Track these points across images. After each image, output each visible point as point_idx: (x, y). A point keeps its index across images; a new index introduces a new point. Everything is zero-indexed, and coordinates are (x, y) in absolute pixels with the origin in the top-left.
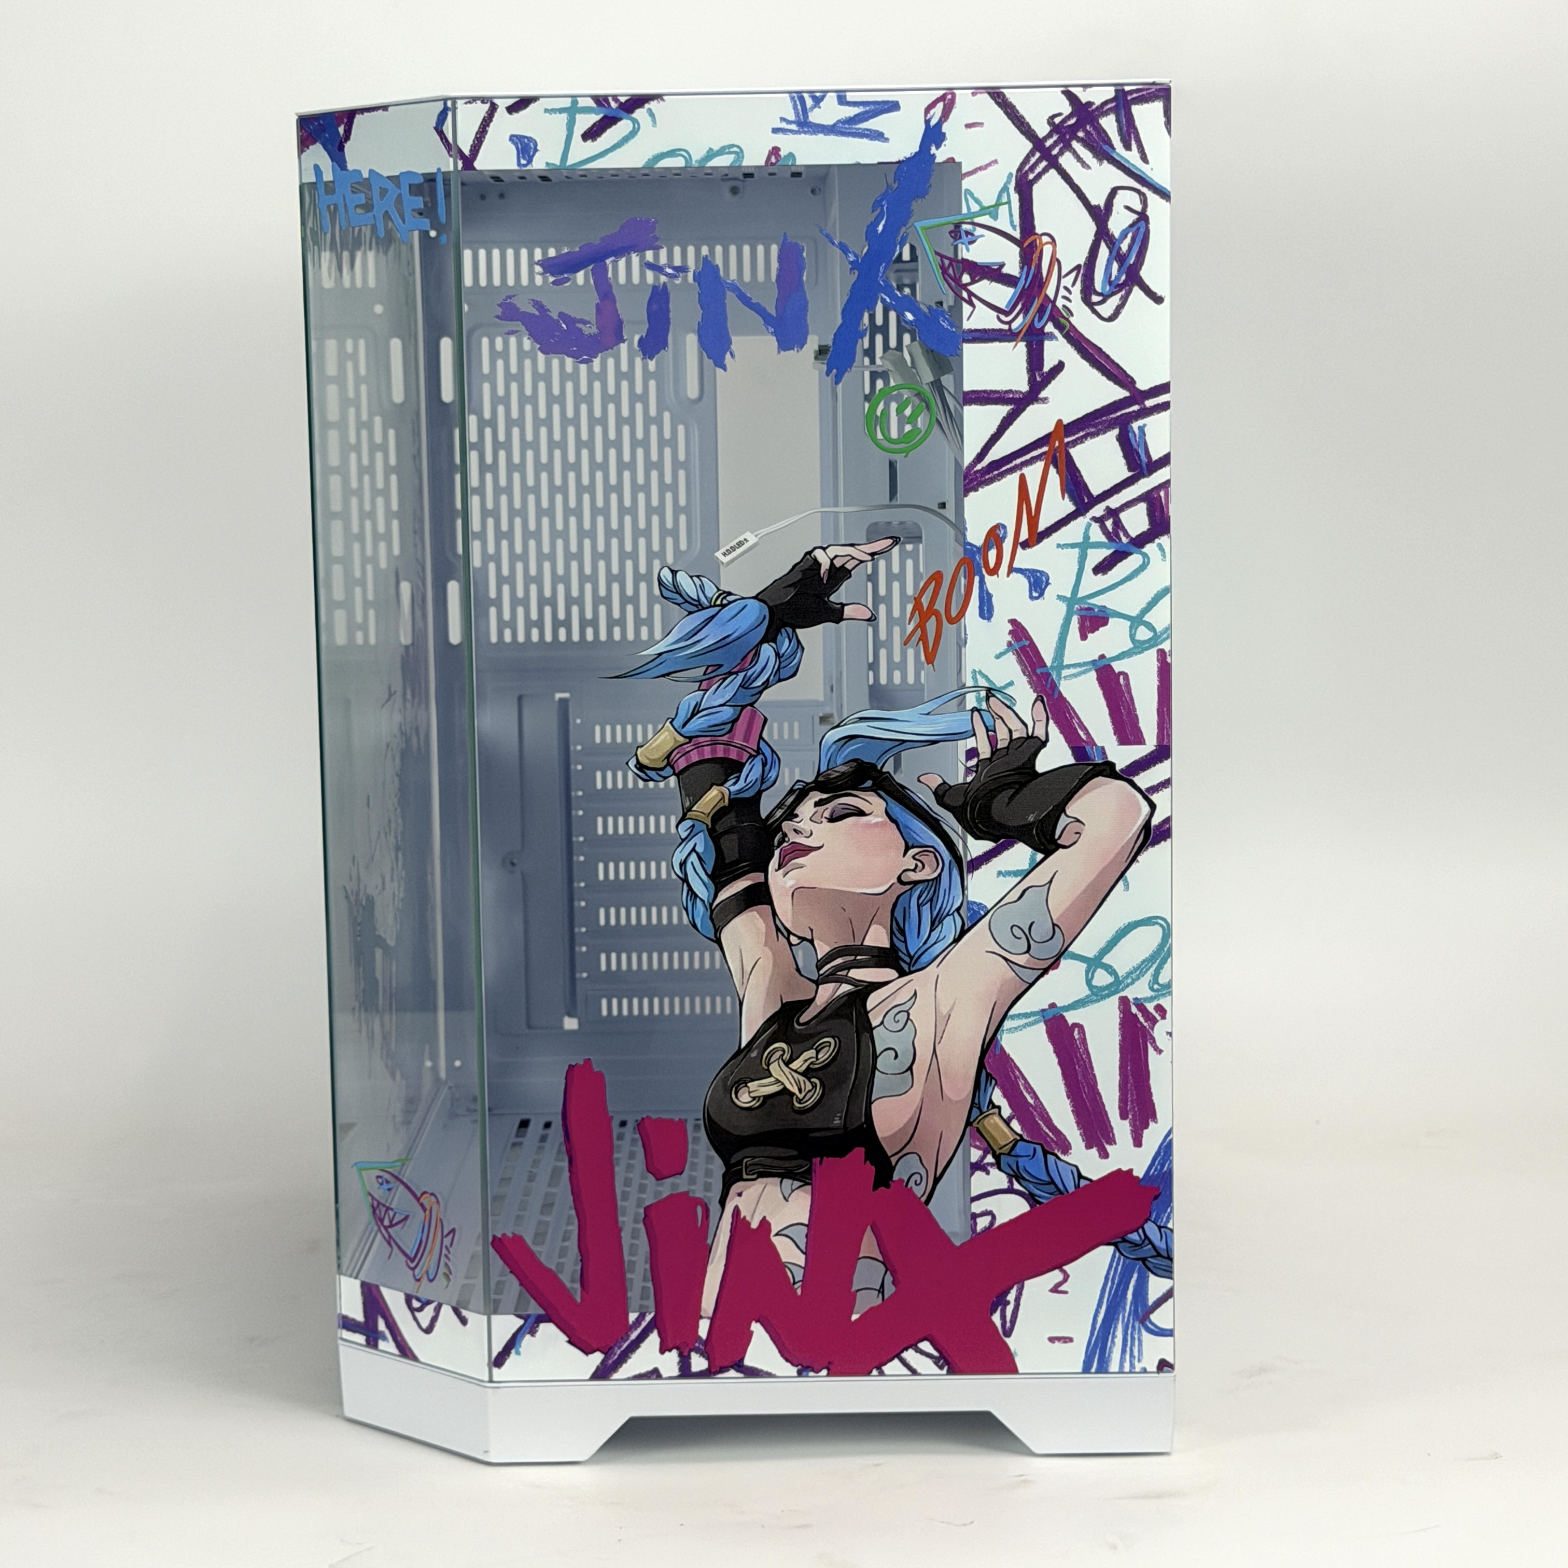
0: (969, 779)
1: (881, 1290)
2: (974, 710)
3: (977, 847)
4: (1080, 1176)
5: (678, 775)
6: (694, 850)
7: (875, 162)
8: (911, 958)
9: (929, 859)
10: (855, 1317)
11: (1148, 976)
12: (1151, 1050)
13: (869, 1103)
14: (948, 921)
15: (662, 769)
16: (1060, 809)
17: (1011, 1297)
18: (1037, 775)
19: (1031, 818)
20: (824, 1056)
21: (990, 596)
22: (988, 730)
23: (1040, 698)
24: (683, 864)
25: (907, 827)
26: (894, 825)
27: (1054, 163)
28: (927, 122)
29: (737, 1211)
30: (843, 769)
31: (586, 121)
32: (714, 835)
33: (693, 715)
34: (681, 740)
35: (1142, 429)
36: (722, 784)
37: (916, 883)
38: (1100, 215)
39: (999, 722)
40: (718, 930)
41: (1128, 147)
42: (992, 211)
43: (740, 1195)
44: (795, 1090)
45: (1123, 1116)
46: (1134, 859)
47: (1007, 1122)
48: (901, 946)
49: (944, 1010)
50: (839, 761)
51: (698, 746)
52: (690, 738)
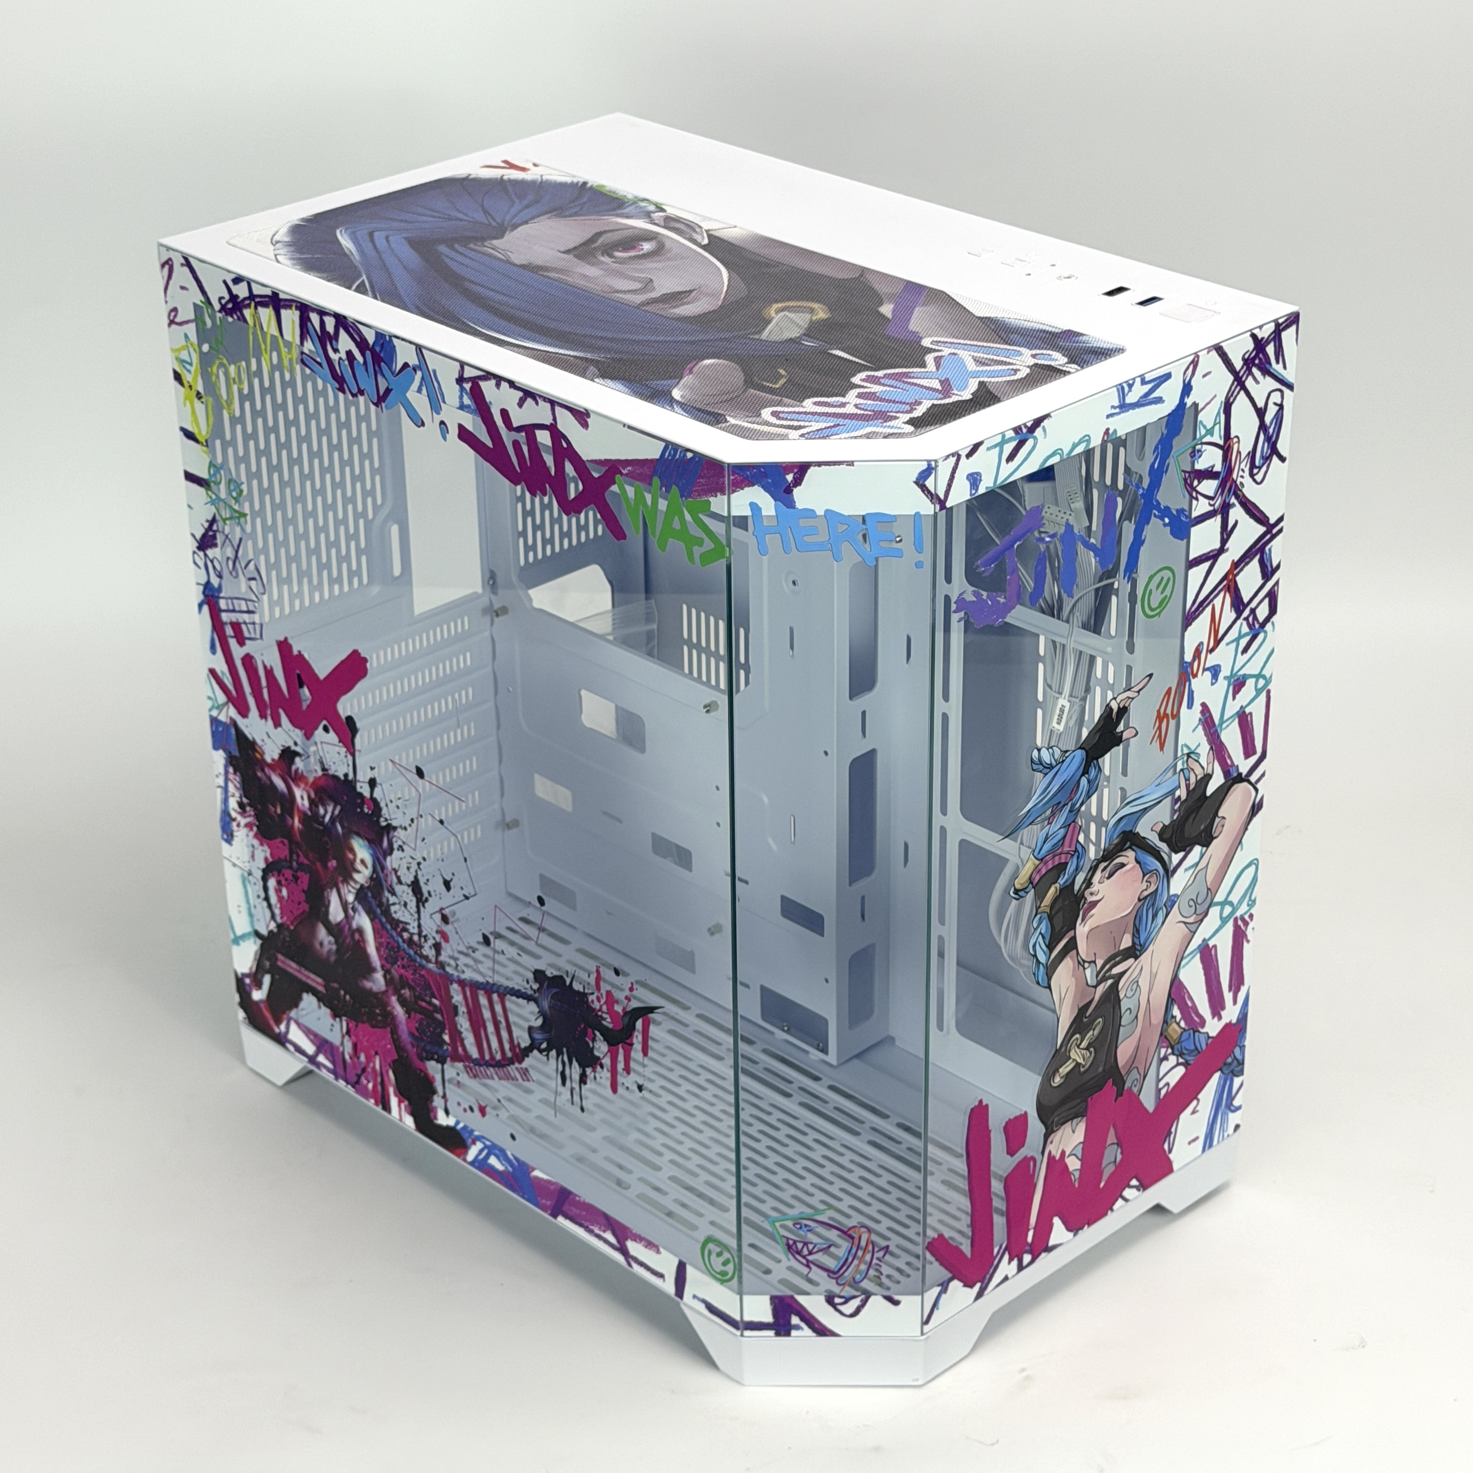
0: (1175, 817)
1: (1115, 1161)
2: (1182, 770)
3: (1176, 858)
4: (1209, 1037)
5: (1034, 887)
6: (1040, 933)
7: (1156, 419)
8: (1141, 945)
9: (1153, 879)
10: (1102, 1185)
11: (1247, 898)
12: (1245, 944)
13: (1116, 1048)
14: (1160, 912)
15: (1026, 888)
16: (1216, 814)
17: (1173, 1130)
18: (1207, 798)
19: (1202, 827)
20: (1096, 1032)
21: (1193, 692)
22: (1186, 780)
23: (1211, 748)
24: (1034, 946)
25: (1145, 863)
26: (1138, 866)
27: (1244, 388)
28: (1184, 381)
29: (1050, 1153)
30: (1116, 841)
31: (1009, 448)
32: (1051, 918)
33: (1045, 842)
34: (1037, 862)
35: (1270, 550)
36: (1056, 882)
37: (1146, 898)
38: (1261, 413)
39: (1192, 773)
40: (1049, 979)
41: (1278, 362)
42: (1210, 432)
43: (1051, 1142)
44: (1080, 1061)
45: (1230, 990)
46: (1246, 829)
47: (1178, 1024)
48: (1136, 941)
49: (1154, 971)
50: (1115, 837)
51: (1047, 862)
52: (1042, 860)
